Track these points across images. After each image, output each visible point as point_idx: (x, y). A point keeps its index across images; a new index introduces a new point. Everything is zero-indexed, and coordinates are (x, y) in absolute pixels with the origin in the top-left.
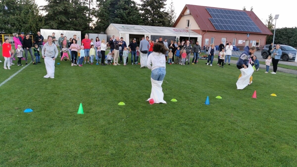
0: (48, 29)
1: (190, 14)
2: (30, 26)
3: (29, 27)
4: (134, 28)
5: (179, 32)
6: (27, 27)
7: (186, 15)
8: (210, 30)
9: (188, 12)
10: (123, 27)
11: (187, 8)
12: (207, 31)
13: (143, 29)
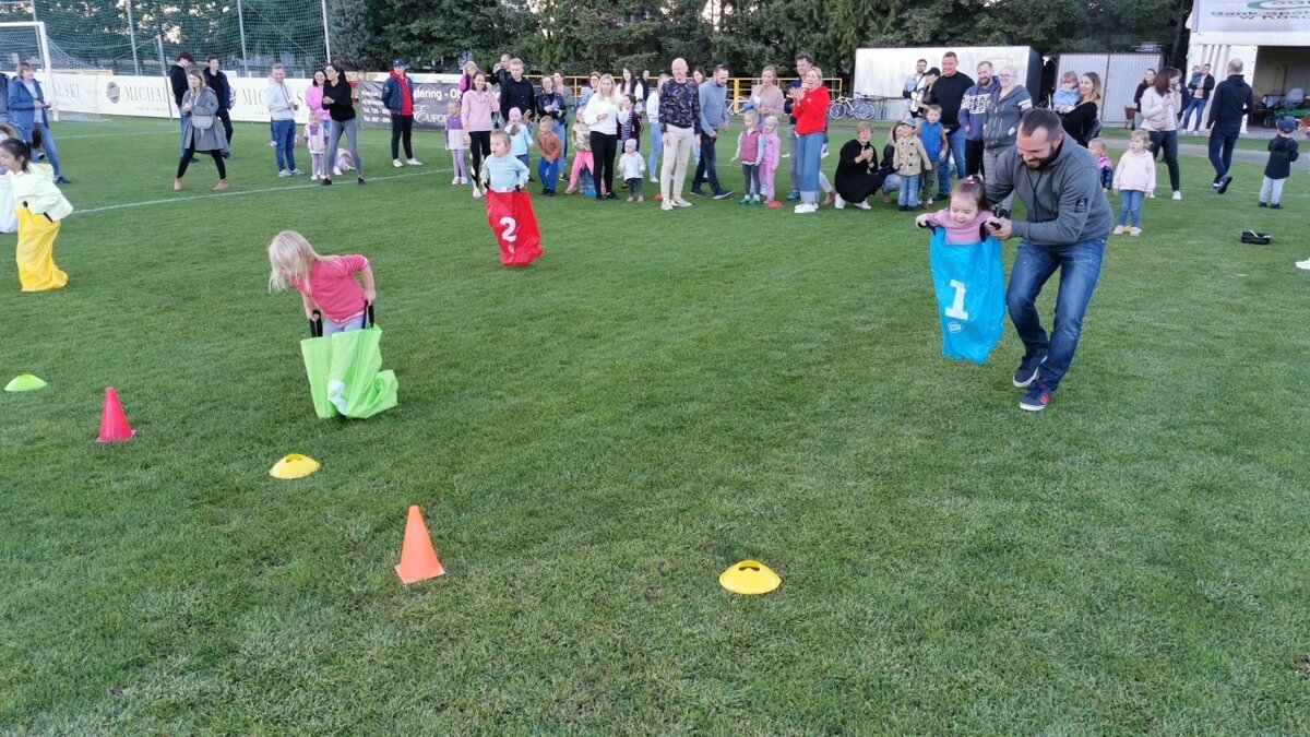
0: (897, 47)
2: (834, 36)
3: (831, 43)
6: (819, 44)
10: (1255, 4)
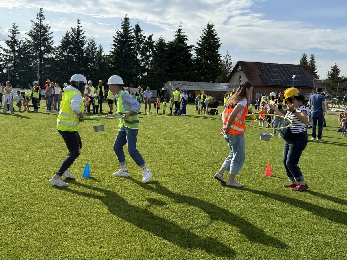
1: (242, 70)
4: (189, 84)
5: (231, 87)
7: (238, 71)
8: (260, 85)
9: (240, 68)
10: (179, 83)
11: (239, 64)
12: (257, 86)
13: (197, 85)
